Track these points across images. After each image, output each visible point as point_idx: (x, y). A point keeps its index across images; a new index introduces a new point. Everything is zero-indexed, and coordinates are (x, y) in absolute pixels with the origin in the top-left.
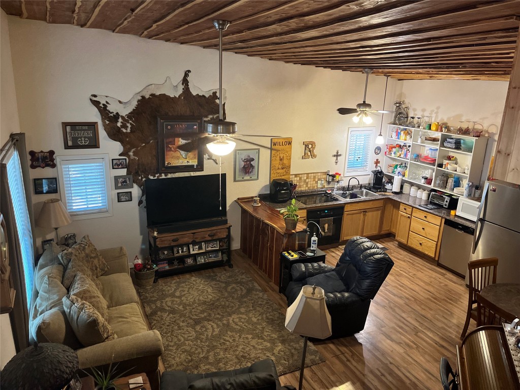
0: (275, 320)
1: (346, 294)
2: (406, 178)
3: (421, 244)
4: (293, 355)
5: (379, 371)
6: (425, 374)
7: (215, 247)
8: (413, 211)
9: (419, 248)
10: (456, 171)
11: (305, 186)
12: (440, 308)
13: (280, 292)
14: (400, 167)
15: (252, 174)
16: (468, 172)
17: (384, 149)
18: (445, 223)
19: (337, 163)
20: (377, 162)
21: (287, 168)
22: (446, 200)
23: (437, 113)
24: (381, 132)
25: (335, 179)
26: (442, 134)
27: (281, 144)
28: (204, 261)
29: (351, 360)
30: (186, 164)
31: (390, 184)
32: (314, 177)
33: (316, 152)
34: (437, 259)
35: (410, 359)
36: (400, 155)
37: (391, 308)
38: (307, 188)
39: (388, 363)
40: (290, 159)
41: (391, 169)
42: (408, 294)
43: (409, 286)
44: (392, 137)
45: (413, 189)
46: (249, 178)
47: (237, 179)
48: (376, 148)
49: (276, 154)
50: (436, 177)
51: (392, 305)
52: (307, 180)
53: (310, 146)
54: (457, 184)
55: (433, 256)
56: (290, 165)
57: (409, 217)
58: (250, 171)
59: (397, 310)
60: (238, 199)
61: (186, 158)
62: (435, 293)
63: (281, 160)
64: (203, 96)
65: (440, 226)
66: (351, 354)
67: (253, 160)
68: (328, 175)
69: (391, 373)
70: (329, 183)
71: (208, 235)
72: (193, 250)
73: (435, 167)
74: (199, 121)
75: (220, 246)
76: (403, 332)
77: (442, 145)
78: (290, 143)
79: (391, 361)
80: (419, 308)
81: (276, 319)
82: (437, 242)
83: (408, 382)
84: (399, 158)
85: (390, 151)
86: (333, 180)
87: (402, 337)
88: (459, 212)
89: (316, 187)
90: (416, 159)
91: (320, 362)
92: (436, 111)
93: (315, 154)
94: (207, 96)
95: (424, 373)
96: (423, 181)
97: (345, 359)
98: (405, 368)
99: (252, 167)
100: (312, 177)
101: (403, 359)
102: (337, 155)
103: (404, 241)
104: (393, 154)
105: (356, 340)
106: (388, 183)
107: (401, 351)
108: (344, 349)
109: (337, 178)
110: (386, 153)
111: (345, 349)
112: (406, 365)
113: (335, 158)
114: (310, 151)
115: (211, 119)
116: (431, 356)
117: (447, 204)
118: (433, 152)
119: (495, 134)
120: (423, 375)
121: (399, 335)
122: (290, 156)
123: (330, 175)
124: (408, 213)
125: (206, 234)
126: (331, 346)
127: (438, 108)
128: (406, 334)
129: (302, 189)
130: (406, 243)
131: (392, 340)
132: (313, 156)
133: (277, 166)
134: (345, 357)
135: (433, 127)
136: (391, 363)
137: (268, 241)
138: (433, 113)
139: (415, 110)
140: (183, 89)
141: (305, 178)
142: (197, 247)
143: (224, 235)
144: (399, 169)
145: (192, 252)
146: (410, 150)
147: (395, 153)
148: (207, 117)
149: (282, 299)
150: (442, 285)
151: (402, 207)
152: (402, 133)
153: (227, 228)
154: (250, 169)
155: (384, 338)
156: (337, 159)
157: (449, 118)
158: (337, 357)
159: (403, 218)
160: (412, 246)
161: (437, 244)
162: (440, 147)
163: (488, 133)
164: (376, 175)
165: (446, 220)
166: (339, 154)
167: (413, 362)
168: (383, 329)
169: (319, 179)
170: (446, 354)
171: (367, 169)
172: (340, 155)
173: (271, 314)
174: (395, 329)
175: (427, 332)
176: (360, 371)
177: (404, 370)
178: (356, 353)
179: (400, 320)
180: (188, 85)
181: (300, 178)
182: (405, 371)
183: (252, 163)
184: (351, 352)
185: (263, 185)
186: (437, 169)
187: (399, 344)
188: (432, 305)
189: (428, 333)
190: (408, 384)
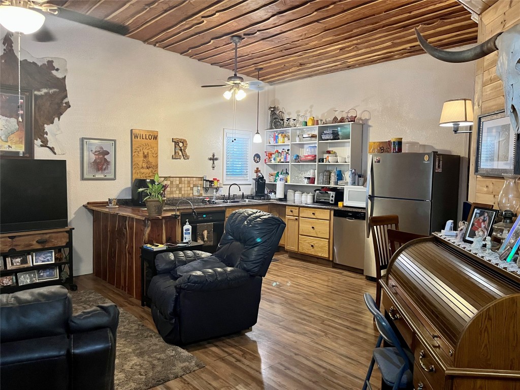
0: (132, 333)
1: (229, 269)
2: (289, 183)
3: (312, 246)
4: (154, 366)
5: (282, 365)
6: (342, 359)
7: (48, 260)
8: (300, 211)
9: (312, 252)
10: (337, 162)
11: (178, 192)
12: (344, 298)
13: (143, 305)
14: (281, 174)
15: (106, 171)
16: (349, 160)
17: (263, 157)
18: (334, 215)
19: (214, 167)
20: (257, 171)
21: (154, 167)
22: (331, 196)
23: (311, 112)
24: (258, 131)
25: (213, 185)
26: (319, 127)
27: (144, 137)
28: (30, 281)
29: (243, 359)
30: (7, 150)
31: (273, 194)
32: (189, 182)
33: (188, 151)
34: (331, 259)
35: (321, 347)
36: (280, 160)
37: (290, 304)
38: (180, 195)
39: (292, 354)
40: (157, 156)
41: (272, 178)
42: (306, 290)
43: (306, 284)
44: (270, 143)
45: (297, 194)
46: (102, 176)
47: (85, 176)
48: (255, 156)
49: (139, 150)
50: (318, 173)
51: (289, 301)
52: (180, 186)
53: (181, 145)
54: (340, 177)
55: (327, 256)
56: (157, 165)
57: (296, 219)
58: (104, 167)
59: (295, 304)
60: (88, 203)
61: (7, 142)
62: (335, 287)
63: (145, 157)
64: (34, 63)
65: (330, 220)
66: (241, 353)
67: (107, 153)
68: (204, 180)
69: (298, 364)
70: (206, 190)
71: (37, 242)
72: (12, 264)
73: (316, 163)
74: (27, 94)
75: (56, 259)
76: (307, 323)
77: (320, 139)
78: (156, 138)
79: (297, 353)
80: (322, 301)
81: (134, 331)
82: (329, 239)
83: (322, 370)
84: (279, 163)
85: (270, 158)
86: (211, 185)
87: (306, 327)
88: (347, 202)
89: (191, 195)
90: (296, 159)
91: (197, 368)
92: (309, 110)
93: (188, 155)
94: (40, 64)
95: (340, 358)
96: (306, 181)
97: (233, 360)
98: (314, 357)
99: (108, 163)
100: (186, 182)
101: (311, 348)
102: (213, 159)
103: (294, 248)
104: (273, 161)
105: (248, 339)
106: (271, 192)
107: (307, 340)
108: (230, 350)
109: (216, 184)
110: (265, 160)
111: (233, 349)
112: (315, 354)
113: (212, 162)
114: (181, 150)
115: (46, 94)
116: (345, 340)
117: (333, 199)
118: (313, 150)
119: (368, 120)
120: (339, 360)
121: (303, 326)
122: (157, 153)
123: (206, 180)
124: (295, 215)
125: (33, 241)
126: (214, 349)
127: (311, 107)
128: (310, 324)
129: (175, 196)
130: (297, 250)
131: (294, 332)
132: (186, 157)
133: (140, 164)
134: (234, 357)
135: (309, 123)
136: (296, 354)
137: (126, 243)
138: (307, 113)
139: (289, 114)
140: (4, 50)
141: (178, 183)
142: (19, 260)
143: (63, 242)
144: (281, 176)
145: (9, 267)
146: (290, 153)
147: (274, 159)
148: (39, 91)
149: (144, 311)
150: (341, 280)
151: (288, 210)
152: (280, 135)
153: (67, 232)
154: (103, 165)
155: (284, 331)
156: (214, 163)
157: (323, 115)
158: (223, 360)
159: (290, 222)
160: (304, 251)
161: (329, 241)
162: (319, 140)
163: (362, 120)
164: (258, 181)
165: (335, 211)
166: (215, 157)
167: (323, 349)
168: (281, 323)
169: (195, 186)
170: (361, 336)
171: (248, 178)
172: (217, 159)
173: (127, 327)
174: (296, 322)
175: (334, 319)
176: (254, 369)
177: (313, 358)
178: (249, 351)
179: (300, 313)
180: (12, 47)
181: (172, 182)
182: (316, 359)
183: (106, 157)
184: (242, 350)
185: (123, 188)
186: (318, 164)
187: (304, 334)
188: (335, 297)
189: (336, 320)
190: (322, 373)
